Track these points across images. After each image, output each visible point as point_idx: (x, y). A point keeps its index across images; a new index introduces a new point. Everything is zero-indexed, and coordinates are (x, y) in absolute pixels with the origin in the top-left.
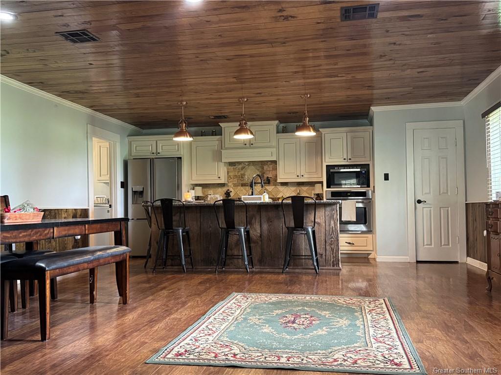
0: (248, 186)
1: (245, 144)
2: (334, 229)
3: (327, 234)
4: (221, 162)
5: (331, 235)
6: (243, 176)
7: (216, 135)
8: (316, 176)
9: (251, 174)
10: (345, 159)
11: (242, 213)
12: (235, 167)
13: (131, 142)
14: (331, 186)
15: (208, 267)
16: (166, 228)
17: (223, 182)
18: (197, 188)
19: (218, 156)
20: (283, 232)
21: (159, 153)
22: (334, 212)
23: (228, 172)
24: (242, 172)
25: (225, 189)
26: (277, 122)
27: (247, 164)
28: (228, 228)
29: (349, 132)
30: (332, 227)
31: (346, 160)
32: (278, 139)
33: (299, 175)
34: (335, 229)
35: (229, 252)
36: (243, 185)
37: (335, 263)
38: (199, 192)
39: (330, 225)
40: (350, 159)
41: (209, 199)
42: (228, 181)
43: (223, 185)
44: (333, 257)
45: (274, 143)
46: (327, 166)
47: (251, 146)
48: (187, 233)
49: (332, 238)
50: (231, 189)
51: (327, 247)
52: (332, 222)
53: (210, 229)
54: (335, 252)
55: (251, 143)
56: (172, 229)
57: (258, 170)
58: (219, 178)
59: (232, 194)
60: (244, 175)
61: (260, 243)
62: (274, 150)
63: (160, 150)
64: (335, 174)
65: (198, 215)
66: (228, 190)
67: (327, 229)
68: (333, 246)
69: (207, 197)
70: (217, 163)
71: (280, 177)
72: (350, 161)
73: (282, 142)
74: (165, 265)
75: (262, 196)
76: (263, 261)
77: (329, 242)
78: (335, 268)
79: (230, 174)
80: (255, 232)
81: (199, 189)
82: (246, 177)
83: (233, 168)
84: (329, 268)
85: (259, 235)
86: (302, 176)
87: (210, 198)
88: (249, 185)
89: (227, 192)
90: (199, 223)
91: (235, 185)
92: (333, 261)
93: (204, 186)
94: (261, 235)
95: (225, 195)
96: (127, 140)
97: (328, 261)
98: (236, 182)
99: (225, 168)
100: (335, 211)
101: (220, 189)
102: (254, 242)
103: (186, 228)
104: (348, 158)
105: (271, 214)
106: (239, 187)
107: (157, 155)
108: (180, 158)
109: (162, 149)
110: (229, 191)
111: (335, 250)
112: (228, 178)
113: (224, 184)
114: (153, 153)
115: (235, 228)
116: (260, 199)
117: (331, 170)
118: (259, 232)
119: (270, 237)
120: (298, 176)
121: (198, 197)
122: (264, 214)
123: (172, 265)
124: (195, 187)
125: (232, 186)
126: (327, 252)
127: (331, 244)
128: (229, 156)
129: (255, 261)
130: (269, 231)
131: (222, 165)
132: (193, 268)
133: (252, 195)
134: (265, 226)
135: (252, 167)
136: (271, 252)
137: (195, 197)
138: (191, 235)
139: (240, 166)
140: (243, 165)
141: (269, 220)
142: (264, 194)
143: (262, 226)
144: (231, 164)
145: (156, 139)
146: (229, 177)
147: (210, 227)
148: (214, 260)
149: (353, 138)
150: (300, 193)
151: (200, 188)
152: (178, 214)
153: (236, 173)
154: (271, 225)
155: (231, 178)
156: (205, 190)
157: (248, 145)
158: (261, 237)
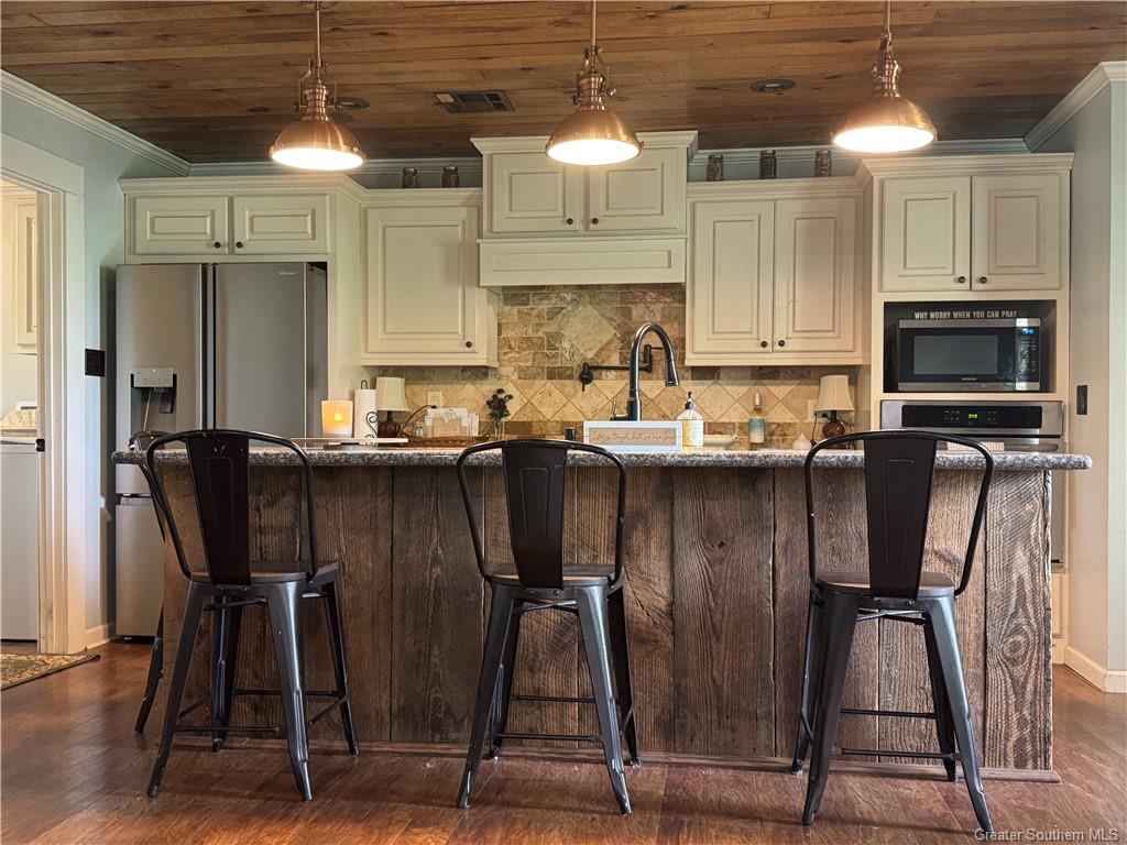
0: (570, 377)
1: (570, 221)
2: (1028, 588)
3: (995, 612)
4: (478, 285)
5: (1014, 615)
6: (553, 341)
7: (457, 185)
8: (832, 345)
9: (586, 334)
10: (961, 280)
11: (585, 502)
12: (525, 308)
13: (134, 200)
14: (901, 386)
15: (420, 748)
16: (216, 578)
17: (483, 363)
18: (384, 382)
19: (465, 265)
20: (780, 595)
21: (239, 245)
22: (1028, 507)
23: (500, 325)
24: (552, 328)
25: (487, 388)
26: (690, 137)
27: (569, 297)
28: (526, 581)
29: (979, 174)
30: (1021, 580)
31: (966, 285)
32: (693, 206)
33: (769, 342)
34: (1034, 591)
35: (523, 682)
36: (553, 374)
37: (1029, 747)
38: (393, 395)
39: (1008, 570)
40: (983, 280)
41: (428, 423)
42: (499, 360)
43: (479, 373)
44: (1022, 722)
45: (677, 218)
46: (887, 305)
47: (592, 226)
48: (329, 590)
49: (1017, 630)
50: (510, 389)
51: (991, 675)
52: (1021, 557)
53: (437, 570)
54: (1029, 697)
55: (592, 217)
56: (247, 581)
57: (610, 319)
58: (469, 345)
59: (512, 407)
60: (558, 336)
61: (667, 641)
62: (678, 245)
63: (243, 234)
64: (916, 338)
65: (383, 505)
66: (500, 391)
67: (995, 588)
68: (1019, 671)
69: (421, 413)
70: (460, 291)
71: (697, 349)
72: (981, 286)
73: (705, 217)
74: (223, 735)
75: (677, 425)
76: (683, 726)
77: (999, 648)
78: (1030, 772)
79: (508, 333)
80: (648, 592)
81: (394, 385)
82: (566, 345)
83: (519, 312)
84: (1000, 772)
85: (662, 604)
86: (782, 344)
87: (434, 420)
88: (576, 375)
89: (495, 397)
90: (384, 544)
91: (525, 375)
92: (1021, 742)
93: (414, 375)
94: (672, 604)
95: (489, 411)
96: (117, 192)
97: (993, 738)
98: (529, 364)
99: (491, 308)
100: (1038, 502)
101: (468, 386)
102: (642, 641)
103: (321, 571)
104: (976, 275)
105: (726, 508)
106: (539, 383)
107: (232, 252)
108: (323, 266)
109: (252, 230)
110: (502, 396)
111: (1030, 687)
112: (499, 348)
113: (486, 367)
114: (217, 245)
115: (560, 585)
116: (669, 436)
117: (903, 324)
118: (664, 589)
119: (718, 616)
120: (764, 344)
121: (390, 413)
122: (686, 507)
123: (257, 733)
124: (379, 379)
125: (515, 377)
126: (992, 699)
127: (1014, 662)
128: (507, 265)
129: (645, 728)
130: (711, 588)
131: (480, 296)
132: (352, 751)
133: (632, 416)
134: (693, 563)
135: (590, 307)
136: (718, 688)
137: (379, 413)
138: (345, 595)
139: (545, 306)
140: (553, 302)
141: (713, 538)
142: (687, 414)
143: (679, 565)
144: (514, 295)
145: (228, 191)
146: (504, 344)
147: (436, 561)
148: (449, 713)
149: (996, 197)
150: (765, 409)
151: (398, 382)
152: (289, 499)
153: (530, 330)
154: (721, 561)
155: (510, 347)
156: (416, 388)
157: (578, 226)
158: (670, 614)
